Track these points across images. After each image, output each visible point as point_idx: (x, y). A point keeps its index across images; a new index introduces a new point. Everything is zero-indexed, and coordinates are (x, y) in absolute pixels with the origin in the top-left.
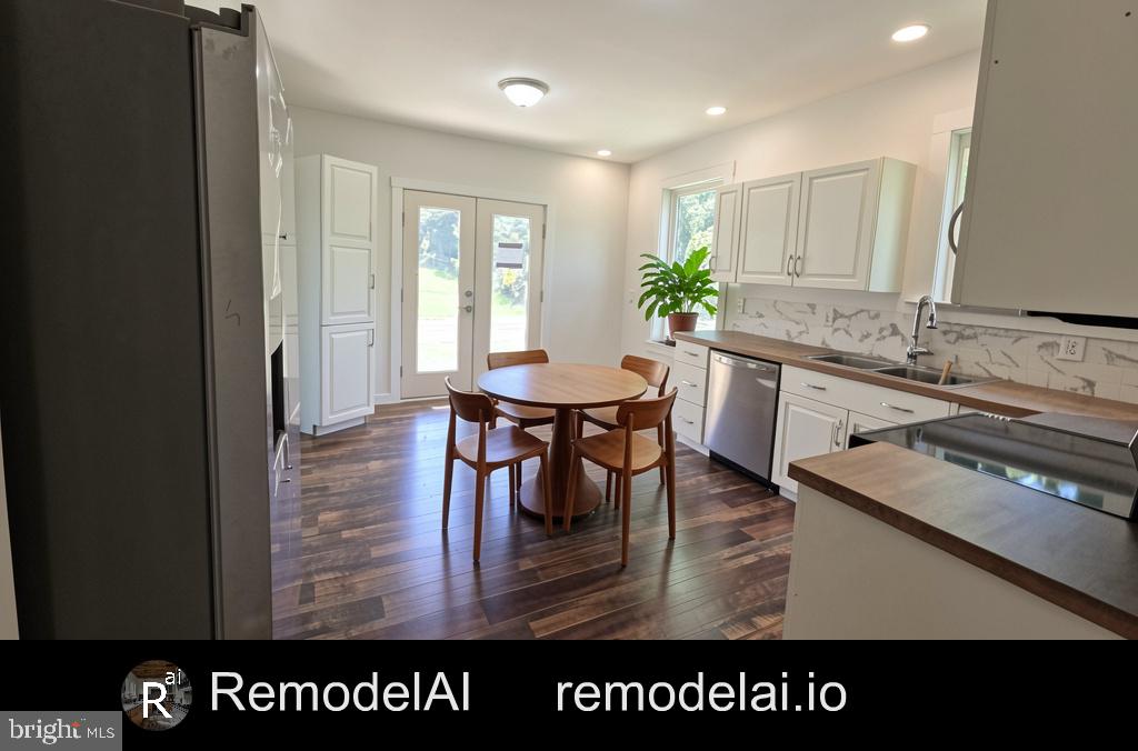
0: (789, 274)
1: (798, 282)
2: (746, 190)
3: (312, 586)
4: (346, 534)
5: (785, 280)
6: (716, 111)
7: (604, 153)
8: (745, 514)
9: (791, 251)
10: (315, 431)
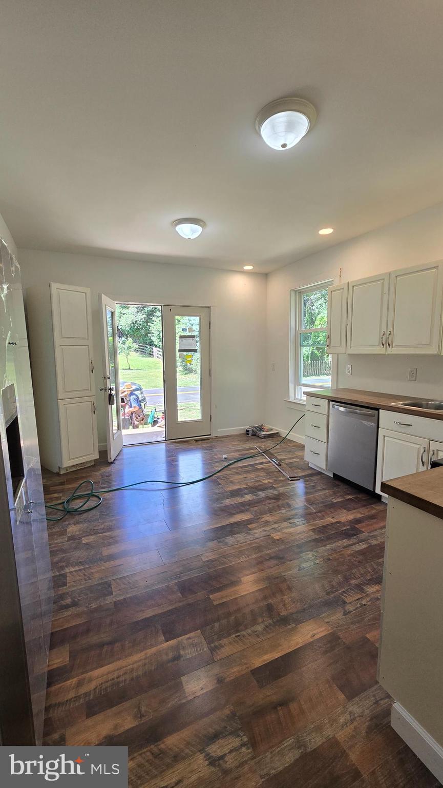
0: (383, 345)
1: (390, 351)
2: (350, 287)
3: (64, 576)
4: (85, 540)
5: (380, 350)
6: (326, 231)
7: (248, 268)
8: (359, 516)
9: (384, 329)
10: (59, 470)
